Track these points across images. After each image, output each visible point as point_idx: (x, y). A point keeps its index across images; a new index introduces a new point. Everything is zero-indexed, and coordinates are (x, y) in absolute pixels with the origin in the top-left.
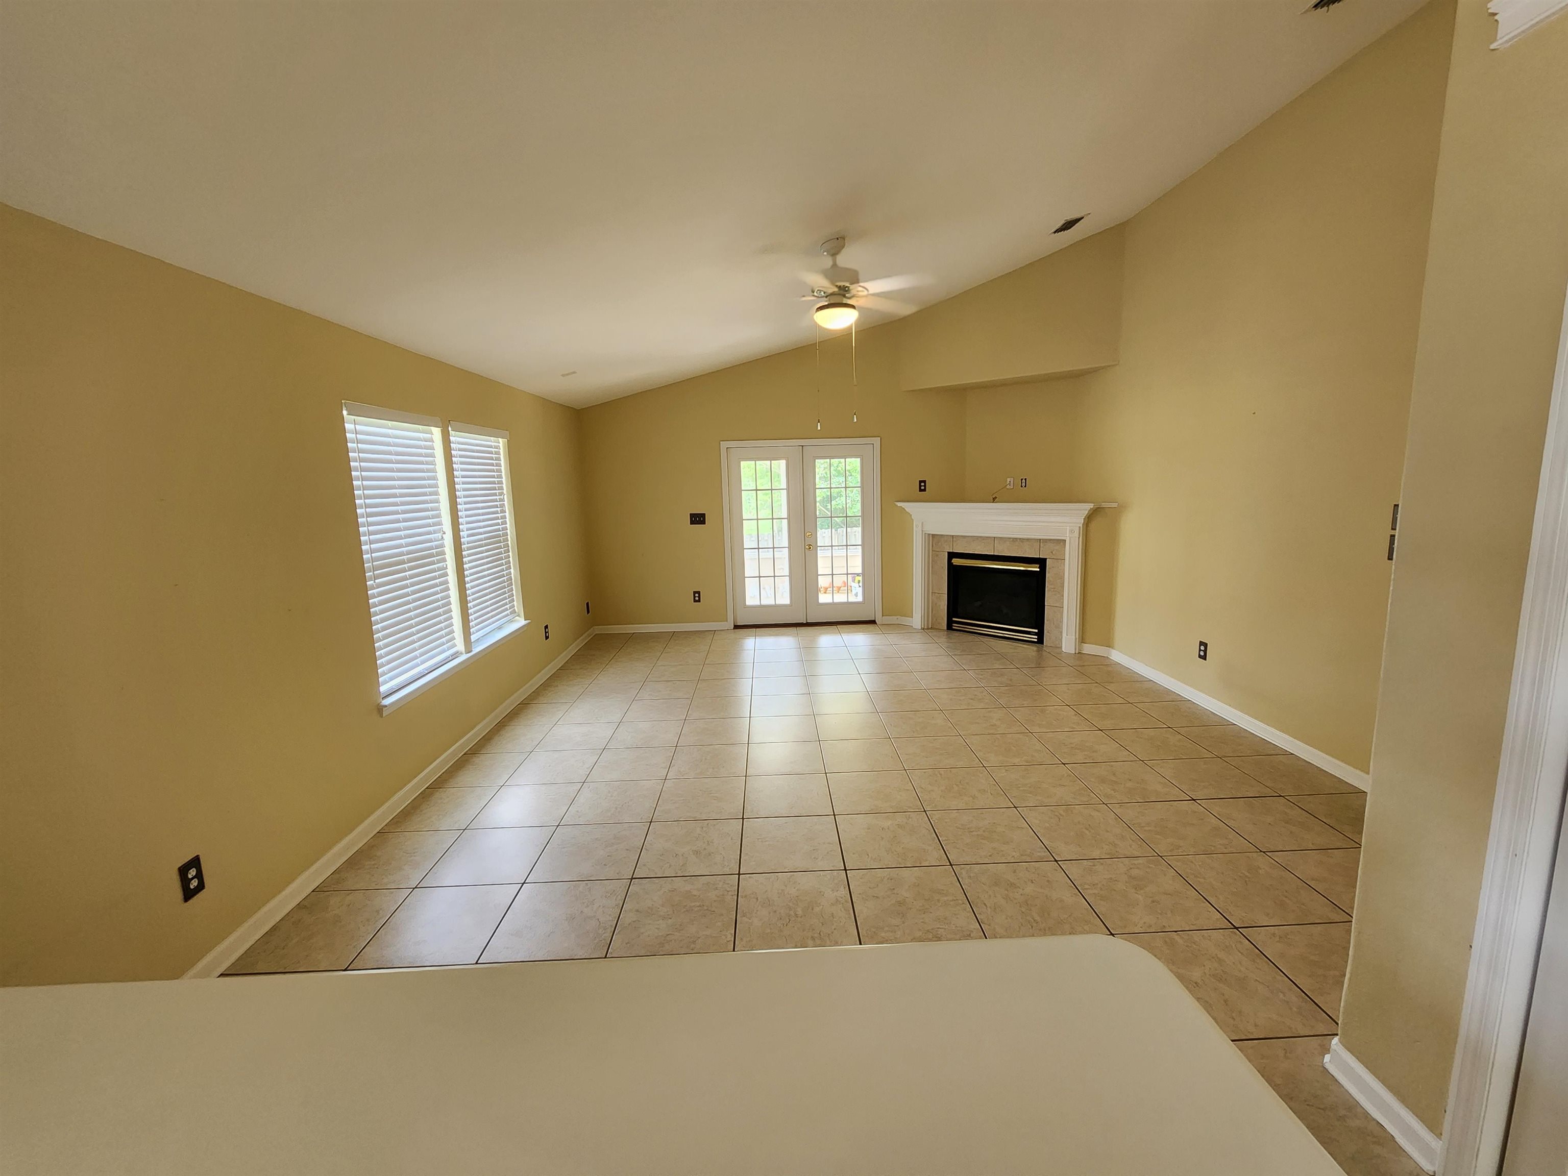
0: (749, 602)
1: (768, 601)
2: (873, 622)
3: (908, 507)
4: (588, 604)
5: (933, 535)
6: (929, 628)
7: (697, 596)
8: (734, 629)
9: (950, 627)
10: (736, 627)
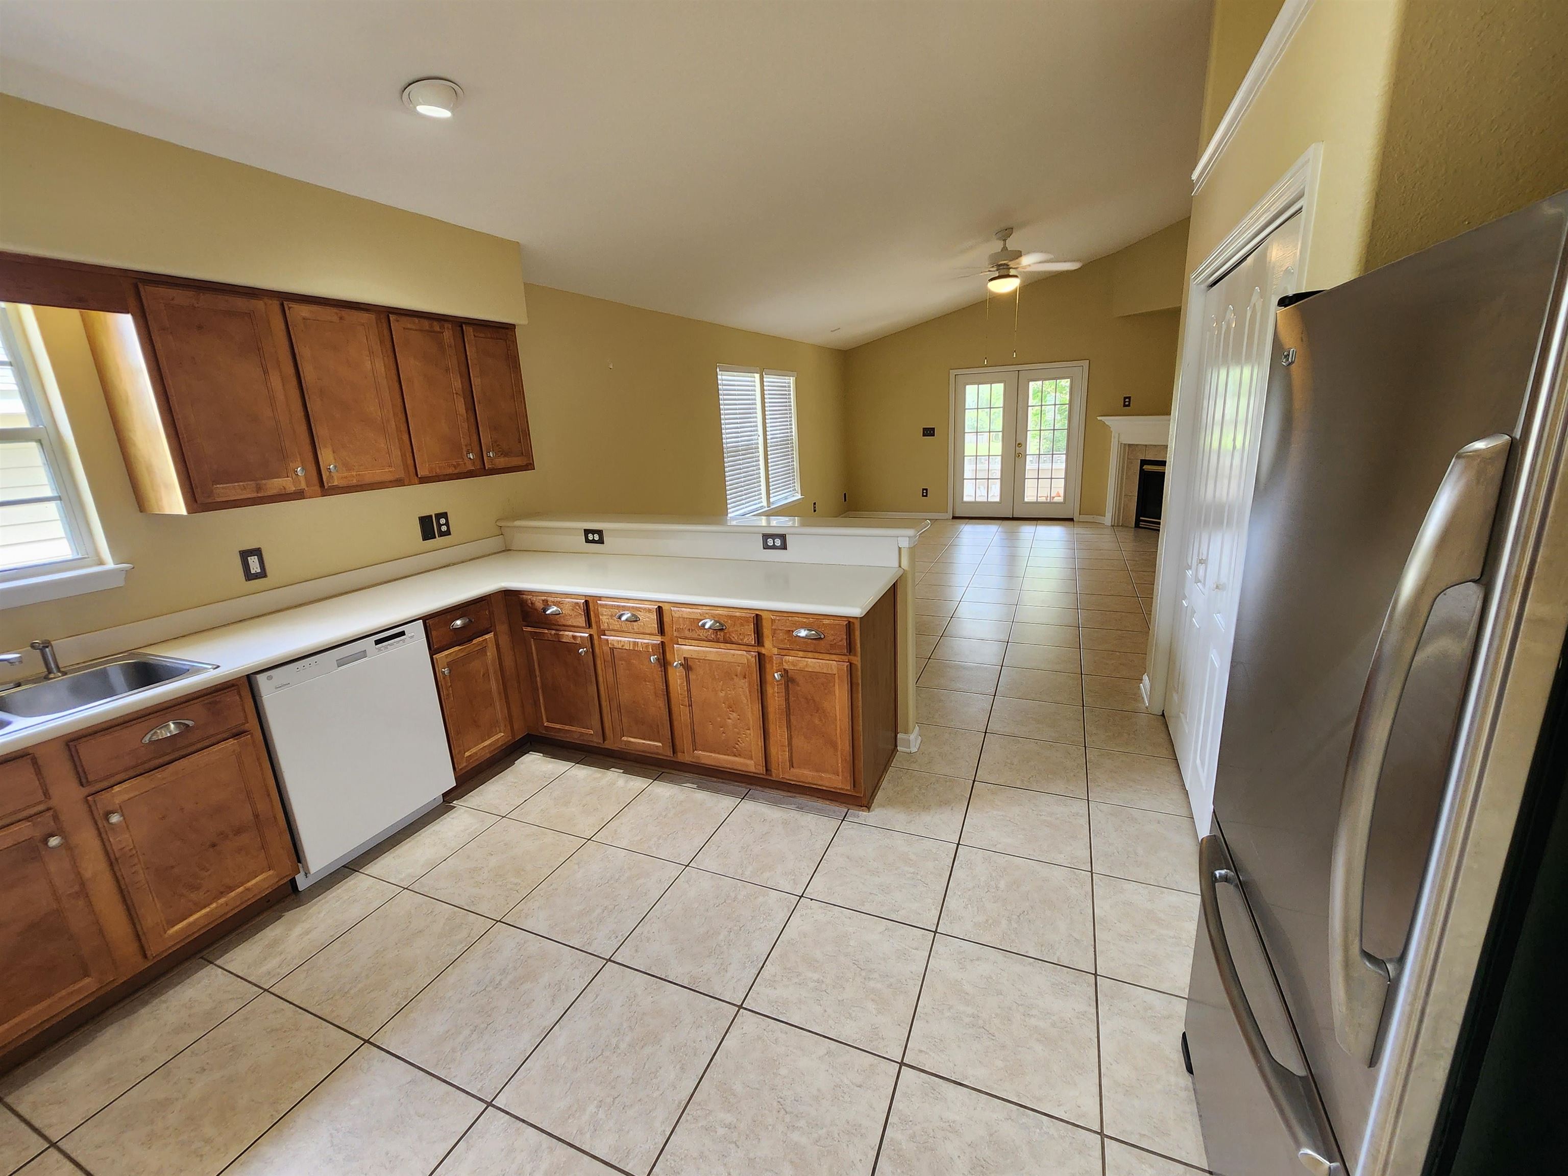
0: (966, 499)
1: (981, 498)
2: (1072, 520)
3: (1108, 420)
4: (845, 494)
5: (1129, 445)
6: (1117, 525)
7: (925, 493)
8: (953, 519)
9: (1137, 525)
10: (954, 518)
